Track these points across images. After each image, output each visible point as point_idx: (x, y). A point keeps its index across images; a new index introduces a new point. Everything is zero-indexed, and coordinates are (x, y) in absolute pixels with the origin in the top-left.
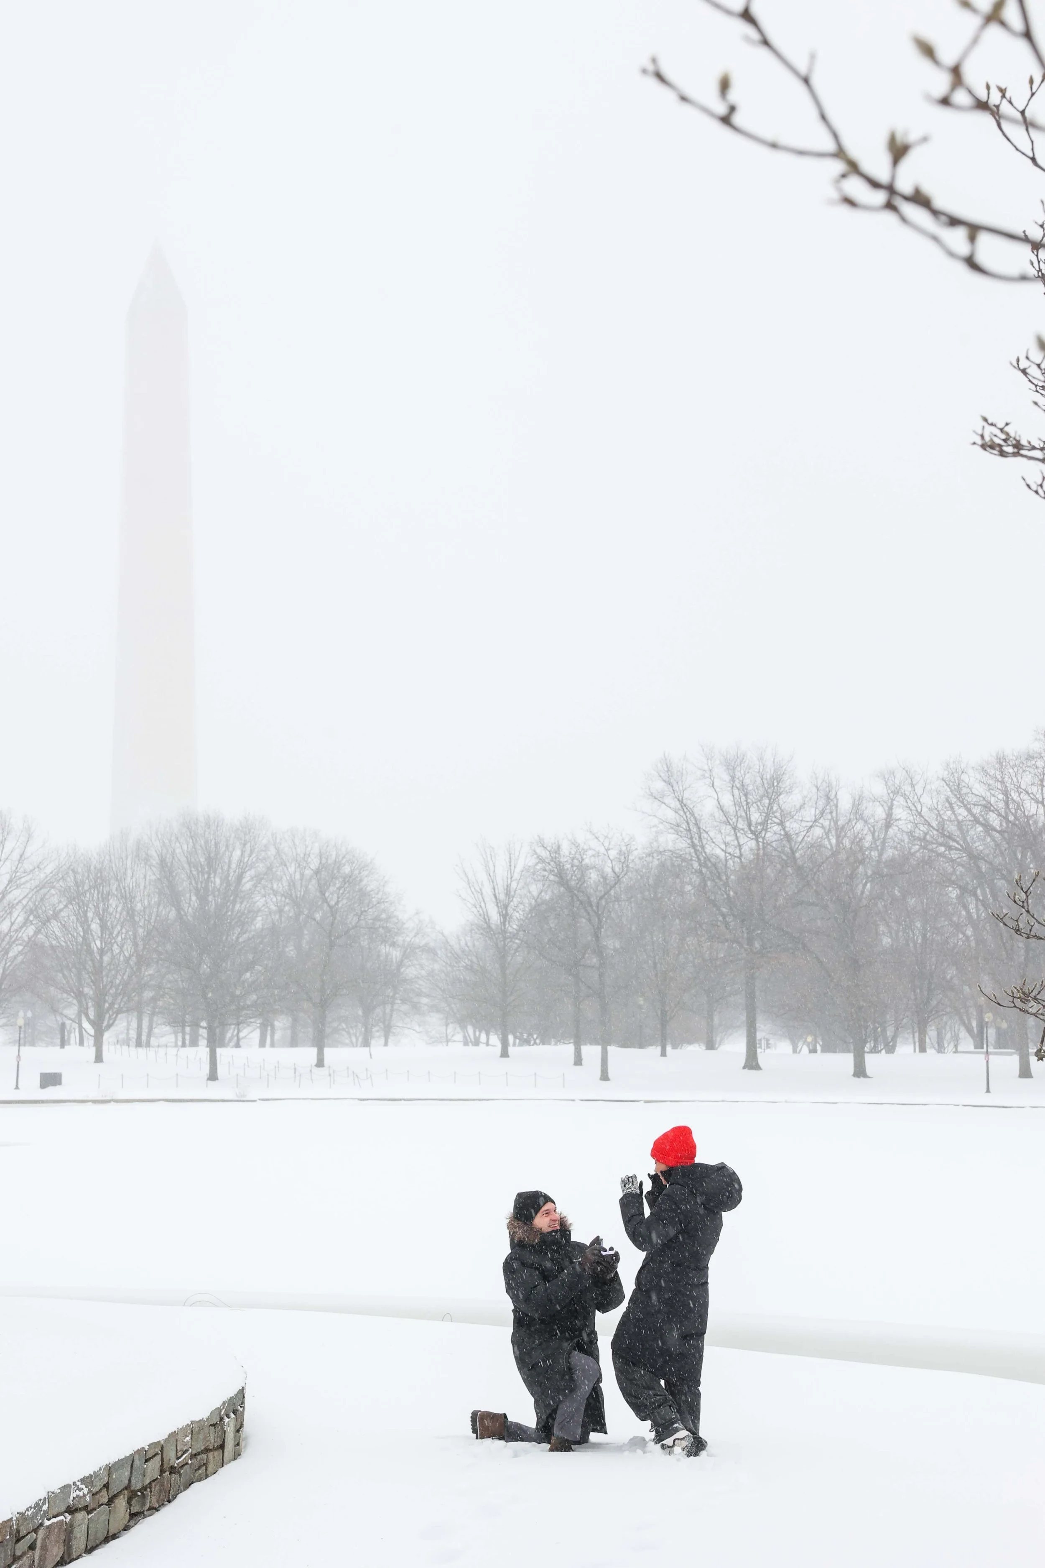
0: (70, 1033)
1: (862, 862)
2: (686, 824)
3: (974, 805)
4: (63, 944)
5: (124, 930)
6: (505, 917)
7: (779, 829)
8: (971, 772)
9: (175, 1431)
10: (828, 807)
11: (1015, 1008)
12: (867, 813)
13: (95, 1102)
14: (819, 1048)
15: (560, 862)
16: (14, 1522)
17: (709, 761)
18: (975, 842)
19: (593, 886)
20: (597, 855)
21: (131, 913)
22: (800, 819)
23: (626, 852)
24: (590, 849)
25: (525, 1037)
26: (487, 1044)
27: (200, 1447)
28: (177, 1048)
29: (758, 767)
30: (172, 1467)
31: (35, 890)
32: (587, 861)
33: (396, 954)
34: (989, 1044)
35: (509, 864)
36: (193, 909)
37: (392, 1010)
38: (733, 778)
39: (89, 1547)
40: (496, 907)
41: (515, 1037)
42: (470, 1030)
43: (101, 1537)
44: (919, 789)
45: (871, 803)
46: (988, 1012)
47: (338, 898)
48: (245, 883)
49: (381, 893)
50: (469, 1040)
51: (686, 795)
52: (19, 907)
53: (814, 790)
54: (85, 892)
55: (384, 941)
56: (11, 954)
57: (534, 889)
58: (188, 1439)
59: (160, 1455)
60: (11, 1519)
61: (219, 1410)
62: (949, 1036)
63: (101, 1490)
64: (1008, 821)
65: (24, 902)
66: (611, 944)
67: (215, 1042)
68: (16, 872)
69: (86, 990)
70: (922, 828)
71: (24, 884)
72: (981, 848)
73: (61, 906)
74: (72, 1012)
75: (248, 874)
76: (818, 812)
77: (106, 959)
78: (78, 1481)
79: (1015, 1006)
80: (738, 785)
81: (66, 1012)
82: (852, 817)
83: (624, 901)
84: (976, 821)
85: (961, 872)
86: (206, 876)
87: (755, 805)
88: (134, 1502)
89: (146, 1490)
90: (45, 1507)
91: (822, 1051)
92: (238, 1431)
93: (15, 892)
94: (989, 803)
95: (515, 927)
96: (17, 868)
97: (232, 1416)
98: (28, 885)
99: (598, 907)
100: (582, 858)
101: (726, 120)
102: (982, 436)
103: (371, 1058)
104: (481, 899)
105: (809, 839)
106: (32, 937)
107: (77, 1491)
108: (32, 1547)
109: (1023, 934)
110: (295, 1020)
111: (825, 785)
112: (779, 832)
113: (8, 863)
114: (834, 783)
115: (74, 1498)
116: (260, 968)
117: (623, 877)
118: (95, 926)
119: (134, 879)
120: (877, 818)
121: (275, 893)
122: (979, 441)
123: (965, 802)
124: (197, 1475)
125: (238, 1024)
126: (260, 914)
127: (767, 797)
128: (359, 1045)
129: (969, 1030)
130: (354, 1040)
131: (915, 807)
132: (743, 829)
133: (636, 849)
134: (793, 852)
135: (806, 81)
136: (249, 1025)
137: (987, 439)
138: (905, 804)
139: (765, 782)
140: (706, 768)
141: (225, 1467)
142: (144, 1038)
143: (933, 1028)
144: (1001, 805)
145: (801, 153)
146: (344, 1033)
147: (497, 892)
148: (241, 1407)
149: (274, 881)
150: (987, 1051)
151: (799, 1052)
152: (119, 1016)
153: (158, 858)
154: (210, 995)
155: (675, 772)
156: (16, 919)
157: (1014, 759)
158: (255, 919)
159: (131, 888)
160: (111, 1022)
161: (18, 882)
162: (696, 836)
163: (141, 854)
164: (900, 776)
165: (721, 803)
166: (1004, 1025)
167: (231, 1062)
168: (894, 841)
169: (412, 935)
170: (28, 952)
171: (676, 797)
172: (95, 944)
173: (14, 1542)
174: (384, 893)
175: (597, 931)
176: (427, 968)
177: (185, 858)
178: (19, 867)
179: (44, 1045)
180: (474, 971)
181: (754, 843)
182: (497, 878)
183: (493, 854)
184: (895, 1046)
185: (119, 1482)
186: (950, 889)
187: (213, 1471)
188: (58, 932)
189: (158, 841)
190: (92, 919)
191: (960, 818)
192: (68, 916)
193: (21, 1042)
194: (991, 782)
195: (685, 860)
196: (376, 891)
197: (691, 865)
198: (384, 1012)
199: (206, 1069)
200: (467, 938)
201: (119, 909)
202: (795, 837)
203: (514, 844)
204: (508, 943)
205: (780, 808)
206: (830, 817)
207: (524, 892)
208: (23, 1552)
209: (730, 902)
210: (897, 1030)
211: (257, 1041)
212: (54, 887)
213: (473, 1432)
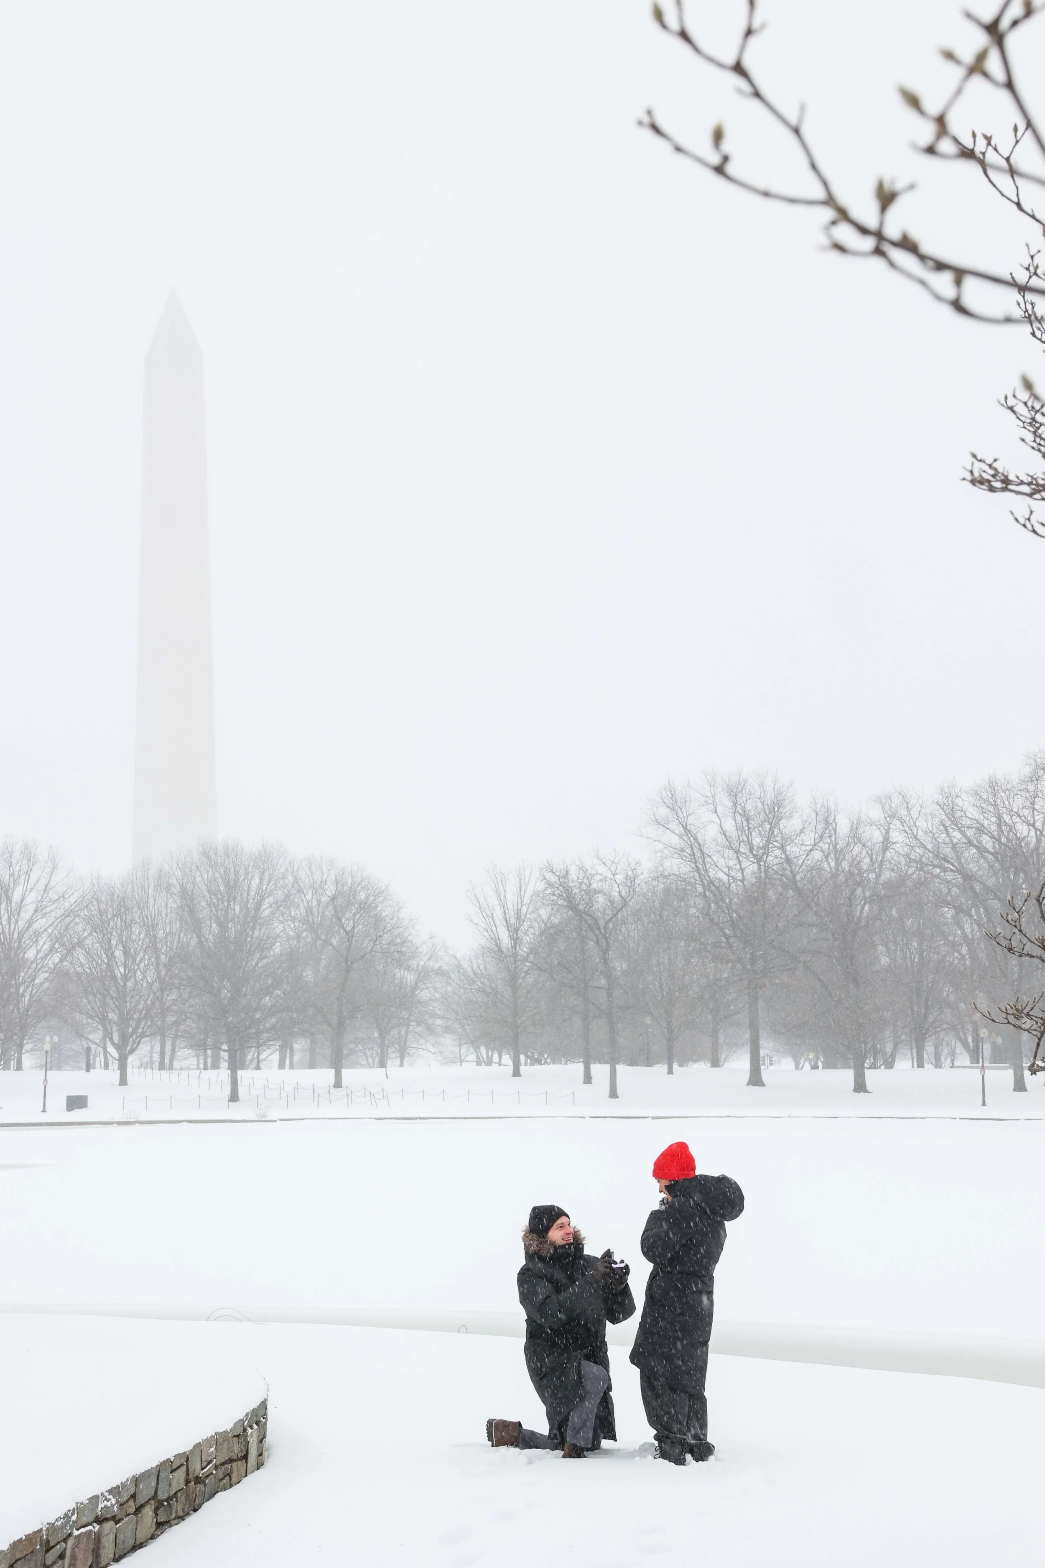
0: (95, 1057)
1: (860, 884)
2: (690, 849)
3: (968, 828)
4: (88, 971)
5: (146, 956)
6: (516, 940)
7: (780, 853)
8: (964, 796)
9: (200, 1443)
10: (827, 831)
11: (1009, 1025)
12: (864, 837)
13: (120, 1123)
14: (820, 1065)
15: (569, 887)
16: (44, 1533)
17: (712, 788)
18: (969, 864)
19: (601, 910)
20: (604, 880)
21: (154, 939)
22: (801, 842)
23: (632, 876)
24: (597, 874)
25: (536, 1057)
26: (500, 1064)
27: (224, 1457)
28: (199, 1071)
29: (759, 793)
30: (197, 1478)
31: (60, 919)
32: (594, 886)
33: (410, 977)
34: (984, 1059)
35: (519, 889)
36: (213, 936)
37: (407, 1032)
38: (735, 804)
39: (117, 1556)
40: (507, 931)
41: (527, 1057)
42: (483, 1050)
43: (129, 1546)
44: (914, 813)
45: (868, 827)
46: (983, 1029)
47: (354, 924)
48: (264, 910)
49: (395, 919)
50: (482, 1060)
51: (690, 820)
52: (45, 936)
53: (814, 815)
54: (109, 920)
55: (399, 964)
56: (37, 981)
57: (544, 913)
58: (212, 1449)
59: (185, 1466)
60: (41, 1530)
61: (241, 1421)
62: (945, 1051)
63: (128, 1500)
64: (1001, 843)
65: (50, 931)
66: (619, 966)
67: (236, 1065)
68: (41, 901)
70: (918, 850)
71: (49, 912)
72: (975, 869)
73: (86, 934)
74: (97, 1036)
75: (267, 901)
76: (817, 836)
77: (130, 984)
78: (106, 1492)
79: (1009, 1023)
80: (740, 811)
81: (91, 1037)
82: (850, 840)
83: (631, 924)
84: (970, 843)
85: (956, 892)
86: (226, 904)
87: (756, 830)
88: (161, 1510)
89: (172, 1499)
90: (74, 1518)
91: (823, 1068)
92: (261, 1441)
93: (40, 921)
94: (982, 825)
95: (525, 950)
96: (42, 898)
97: (255, 1427)
98: (53, 914)
99: (605, 930)
100: (589, 882)
101: (719, 170)
102: (972, 472)
103: (387, 1078)
104: (492, 923)
105: (809, 862)
106: (57, 964)
107: (105, 1501)
108: (62, 1556)
109: (1016, 953)
110: (313, 1042)
111: (824, 810)
112: (780, 856)
113: (33, 893)
114: (833, 808)
115: (102, 1508)
116: (279, 992)
117: (629, 901)
118: (118, 954)
119: (156, 907)
120: (874, 842)
121: (293, 919)
122: (968, 477)
123: (960, 825)
124: (221, 1485)
125: (258, 1047)
126: (278, 940)
127: (768, 822)
128: (376, 1066)
129: (965, 1045)
130: (370, 1061)
131: (911, 830)
132: (745, 854)
133: (642, 874)
134: (794, 876)
135: (796, 131)
136: (268, 1048)
137: (976, 474)
138: (901, 827)
139: (766, 807)
140: (709, 794)
141: (250, 1477)
142: (167, 1061)
143: (930, 1044)
144: (994, 828)
145: (792, 201)
146: (361, 1054)
147: (507, 916)
148: (264, 1418)
149: (292, 907)
150: (983, 1066)
151: (801, 1069)
152: (143, 1039)
153: (178, 887)
154: (230, 1019)
155: (679, 799)
156: (42, 947)
157: (1006, 783)
158: (273, 944)
159: (153, 915)
160: (135, 1046)
161: (44, 911)
162: (700, 860)
163: (162, 883)
164: (896, 801)
165: (723, 828)
166: (999, 1041)
167: (252, 1084)
168: (891, 863)
169: (426, 958)
170: (54, 979)
171: (680, 823)
172: (119, 970)
173: (44, 1551)
174: (398, 919)
175: (605, 952)
176: (441, 990)
177: (205, 887)
178: (44, 897)
179: (70, 1069)
180: (487, 994)
181: (755, 866)
182: (508, 903)
183: (504, 880)
184: (893, 1061)
185: (146, 1492)
186: (946, 909)
187: (237, 1481)
188: (83, 960)
189: (179, 871)
190: (116, 947)
191: (955, 840)
192: (93, 944)
193: (48, 1066)
194: (984, 805)
195: (689, 883)
196: (391, 917)
197: (696, 888)
198: (399, 1033)
199: (227, 1091)
200: (479, 961)
201: (142, 937)
202: (796, 860)
203: (524, 869)
204: (519, 965)
205: (781, 832)
206: (829, 841)
207: (535, 915)
208: (53, 1562)
209: (733, 924)
210: (896, 1045)
211: (277, 1063)
212: (79, 916)
213: (489, 1440)
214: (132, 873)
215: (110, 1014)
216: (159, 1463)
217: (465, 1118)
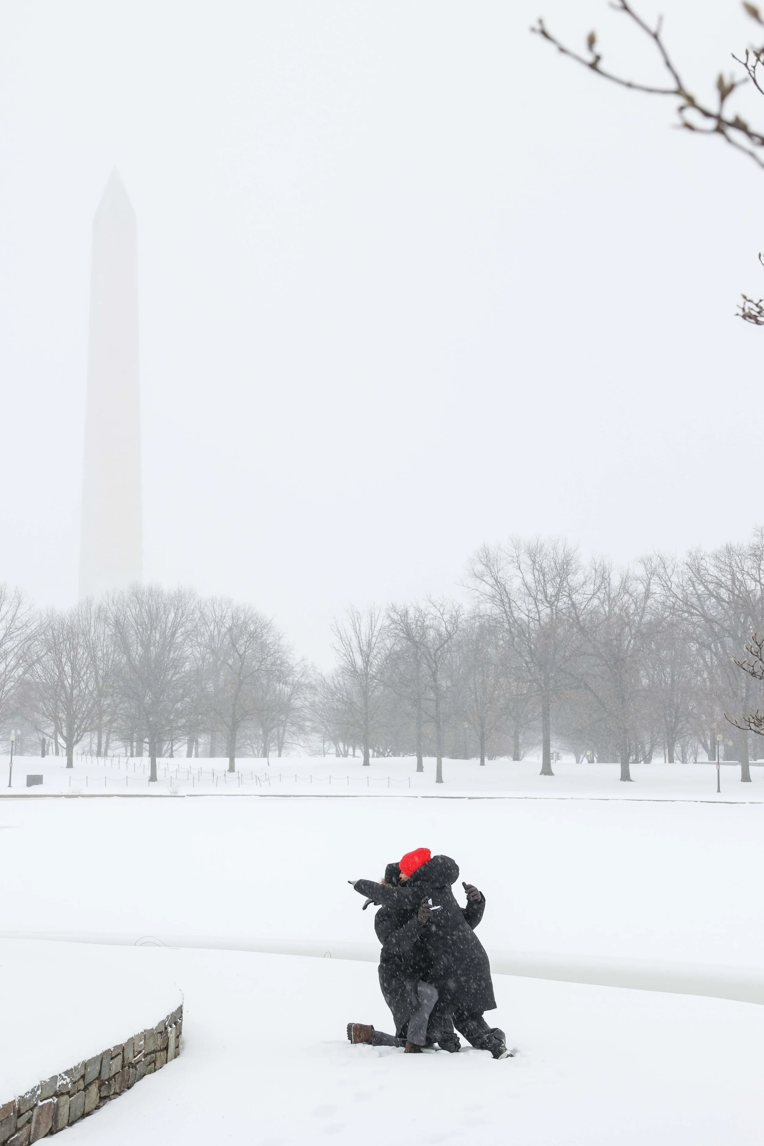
0: (48, 745)
1: (627, 624)
2: (499, 596)
3: (710, 583)
4: (44, 681)
5: (88, 671)
6: (367, 663)
7: (567, 600)
8: (707, 559)
9: (133, 1037)
10: (603, 584)
11: (751, 730)
12: (631, 589)
13: (67, 796)
14: (595, 760)
15: (408, 623)
16: (17, 1103)
17: (517, 550)
18: (710, 610)
19: (432, 641)
20: (434, 618)
21: (94, 658)
22: (583, 592)
23: (456, 616)
24: (430, 614)
25: (381, 751)
26: (354, 756)
27: (152, 1048)
28: (127, 758)
29: (552, 555)
30: (131, 1063)
31: (24, 641)
32: (427, 623)
33: (287, 690)
34: (720, 757)
35: (370, 625)
36: (139, 656)
37: (284, 731)
38: (534, 562)
39: (70, 1122)
40: (361, 656)
41: (374, 751)
42: (341, 745)
43: (79, 1114)
44: (669, 571)
45: (635, 581)
46: (719, 734)
47: (245, 649)
48: (177, 638)
49: (276, 646)
50: (340, 753)
51: (500, 574)
52: (12, 655)
53: (593, 572)
54: (60, 643)
55: (279, 681)
57: (389, 643)
58: (142, 1043)
59: (122, 1055)
60: (14, 1101)
61: (164, 1022)
62: (690, 751)
63: (78, 1080)
64: (734, 594)
65: (15, 650)
66: (444, 683)
67: (155, 753)
68: (10, 628)
69: (61, 715)
70: (672, 599)
71: (16, 637)
72: (714, 614)
73: (43, 654)
74: (50, 730)
75: (179, 631)
76: (596, 588)
77: (76, 692)
78: (63, 1073)
80: (538, 568)
81: (46, 731)
82: (620, 591)
83: (454, 652)
84: (711, 594)
85: (700, 632)
86: (149, 632)
87: (550, 582)
88: (103, 1088)
89: (111, 1080)
90: (39, 1092)
91: (597, 762)
92: (178, 1037)
93: (9, 643)
94: (721, 581)
95: (374, 670)
96: (10, 626)
97: (174, 1026)
98: (18, 638)
99: (435, 656)
100: (423, 620)
101: (593, 66)
102: (744, 309)
103: (269, 765)
104: (350, 650)
105: (589, 607)
106: (21, 676)
107: (62, 1080)
108: (29, 1122)
109: (757, 676)
110: (213, 738)
111: (601, 568)
112: (567, 602)
113: (4, 622)
114: (608, 567)
115: (59, 1085)
116: (188, 700)
117: (453, 634)
118: (67, 669)
119: (96, 634)
120: (638, 592)
121: (199, 645)
122: (741, 313)
123: (703, 581)
124: (148, 1069)
125: (172, 740)
126: (188, 660)
127: (559, 576)
128: (260, 756)
129: (705, 746)
130: (256, 752)
131: (666, 584)
132: (540, 600)
133: (463, 614)
134: (578, 618)
135: (656, 36)
136: (180, 741)
137: (747, 311)
138: (659, 582)
139: (558, 565)
140: (514, 555)
141: (169, 1063)
142: (103, 750)
143: (679, 745)
144: (729, 583)
145: (650, 91)
146: (249, 747)
147: (361, 645)
148: (180, 1020)
149: (198, 636)
150: (718, 763)
151: (581, 762)
152: (85, 734)
153: (113, 619)
154: (151, 719)
155: (492, 558)
156: (10, 663)
157: (739, 549)
158: (184, 664)
159: (94, 641)
160: (79, 738)
161: (11, 636)
162: (507, 605)
163: (101, 616)
164: (656, 562)
165: (525, 581)
166: (731, 743)
167: (167, 769)
168: (651, 609)
169: (299, 676)
170: (18, 687)
171: (492, 576)
172: (68, 681)
173: (16, 1117)
174: (279, 645)
175: (434, 674)
176: (310, 700)
177: (133, 619)
178: (12, 625)
179: (30, 755)
180: (344, 702)
181: (549, 610)
182: (362, 635)
183: (359, 617)
184: (651, 758)
185: (92, 1073)
186: (692, 644)
187: (160, 1067)
188: (40, 673)
189: (114, 607)
190: (65, 663)
191: (699, 592)
192: (48, 661)
193: (13, 753)
194: (722, 566)
195: (500, 622)
196: (273, 644)
197: (503, 626)
198: (278, 732)
199: (148, 773)
200: (339, 678)
201: (85, 656)
202: (579, 605)
203: (374, 609)
204: (369, 682)
205: (568, 584)
206: (604, 592)
207: (381, 645)
208: (23, 1125)
209: (531, 652)
210: (652, 746)
211: (185, 753)
212: (37, 640)
213: (349, 1039)
214: (78, 608)
215: (60, 714)
216: (102, 1052)
217: (327, 796)
